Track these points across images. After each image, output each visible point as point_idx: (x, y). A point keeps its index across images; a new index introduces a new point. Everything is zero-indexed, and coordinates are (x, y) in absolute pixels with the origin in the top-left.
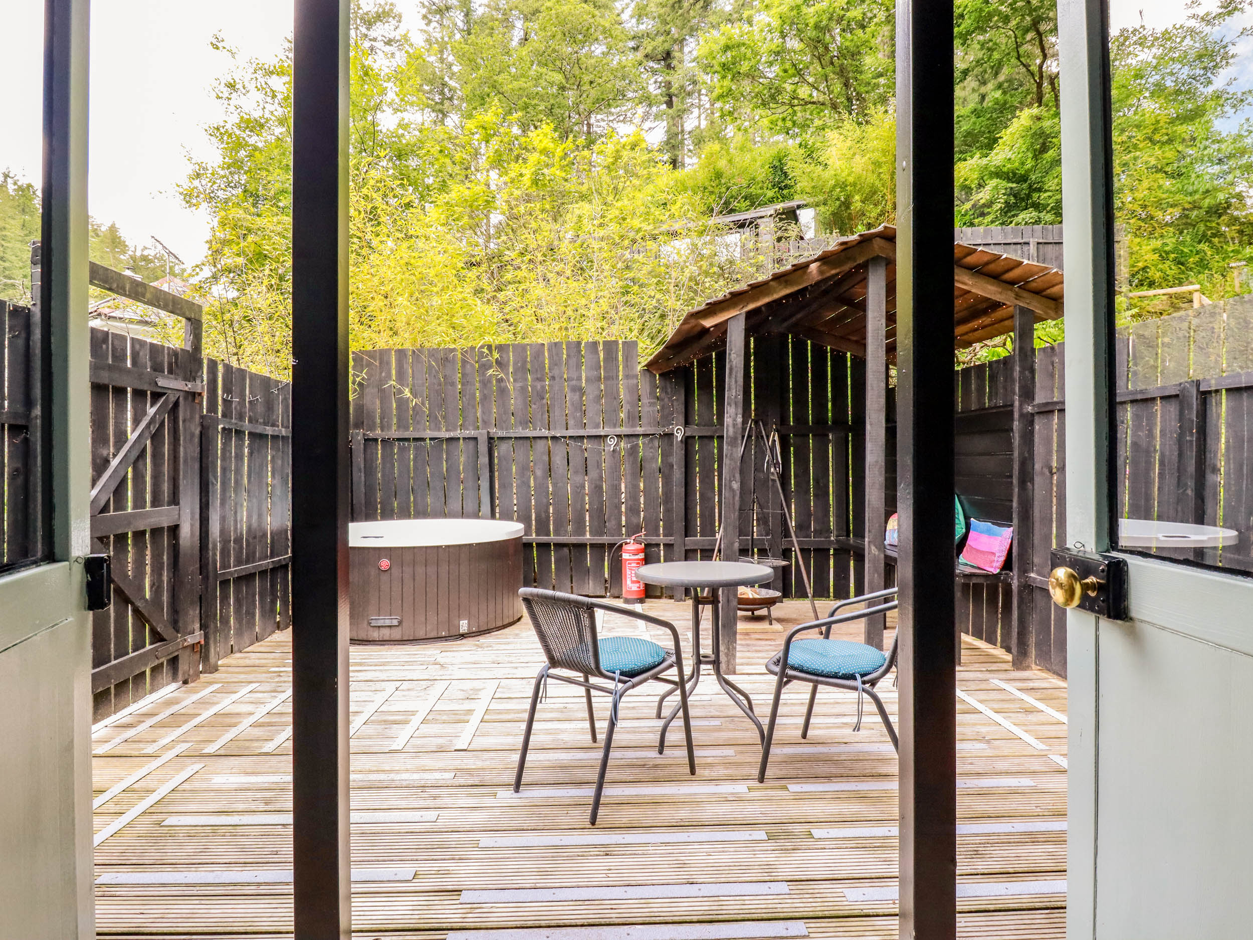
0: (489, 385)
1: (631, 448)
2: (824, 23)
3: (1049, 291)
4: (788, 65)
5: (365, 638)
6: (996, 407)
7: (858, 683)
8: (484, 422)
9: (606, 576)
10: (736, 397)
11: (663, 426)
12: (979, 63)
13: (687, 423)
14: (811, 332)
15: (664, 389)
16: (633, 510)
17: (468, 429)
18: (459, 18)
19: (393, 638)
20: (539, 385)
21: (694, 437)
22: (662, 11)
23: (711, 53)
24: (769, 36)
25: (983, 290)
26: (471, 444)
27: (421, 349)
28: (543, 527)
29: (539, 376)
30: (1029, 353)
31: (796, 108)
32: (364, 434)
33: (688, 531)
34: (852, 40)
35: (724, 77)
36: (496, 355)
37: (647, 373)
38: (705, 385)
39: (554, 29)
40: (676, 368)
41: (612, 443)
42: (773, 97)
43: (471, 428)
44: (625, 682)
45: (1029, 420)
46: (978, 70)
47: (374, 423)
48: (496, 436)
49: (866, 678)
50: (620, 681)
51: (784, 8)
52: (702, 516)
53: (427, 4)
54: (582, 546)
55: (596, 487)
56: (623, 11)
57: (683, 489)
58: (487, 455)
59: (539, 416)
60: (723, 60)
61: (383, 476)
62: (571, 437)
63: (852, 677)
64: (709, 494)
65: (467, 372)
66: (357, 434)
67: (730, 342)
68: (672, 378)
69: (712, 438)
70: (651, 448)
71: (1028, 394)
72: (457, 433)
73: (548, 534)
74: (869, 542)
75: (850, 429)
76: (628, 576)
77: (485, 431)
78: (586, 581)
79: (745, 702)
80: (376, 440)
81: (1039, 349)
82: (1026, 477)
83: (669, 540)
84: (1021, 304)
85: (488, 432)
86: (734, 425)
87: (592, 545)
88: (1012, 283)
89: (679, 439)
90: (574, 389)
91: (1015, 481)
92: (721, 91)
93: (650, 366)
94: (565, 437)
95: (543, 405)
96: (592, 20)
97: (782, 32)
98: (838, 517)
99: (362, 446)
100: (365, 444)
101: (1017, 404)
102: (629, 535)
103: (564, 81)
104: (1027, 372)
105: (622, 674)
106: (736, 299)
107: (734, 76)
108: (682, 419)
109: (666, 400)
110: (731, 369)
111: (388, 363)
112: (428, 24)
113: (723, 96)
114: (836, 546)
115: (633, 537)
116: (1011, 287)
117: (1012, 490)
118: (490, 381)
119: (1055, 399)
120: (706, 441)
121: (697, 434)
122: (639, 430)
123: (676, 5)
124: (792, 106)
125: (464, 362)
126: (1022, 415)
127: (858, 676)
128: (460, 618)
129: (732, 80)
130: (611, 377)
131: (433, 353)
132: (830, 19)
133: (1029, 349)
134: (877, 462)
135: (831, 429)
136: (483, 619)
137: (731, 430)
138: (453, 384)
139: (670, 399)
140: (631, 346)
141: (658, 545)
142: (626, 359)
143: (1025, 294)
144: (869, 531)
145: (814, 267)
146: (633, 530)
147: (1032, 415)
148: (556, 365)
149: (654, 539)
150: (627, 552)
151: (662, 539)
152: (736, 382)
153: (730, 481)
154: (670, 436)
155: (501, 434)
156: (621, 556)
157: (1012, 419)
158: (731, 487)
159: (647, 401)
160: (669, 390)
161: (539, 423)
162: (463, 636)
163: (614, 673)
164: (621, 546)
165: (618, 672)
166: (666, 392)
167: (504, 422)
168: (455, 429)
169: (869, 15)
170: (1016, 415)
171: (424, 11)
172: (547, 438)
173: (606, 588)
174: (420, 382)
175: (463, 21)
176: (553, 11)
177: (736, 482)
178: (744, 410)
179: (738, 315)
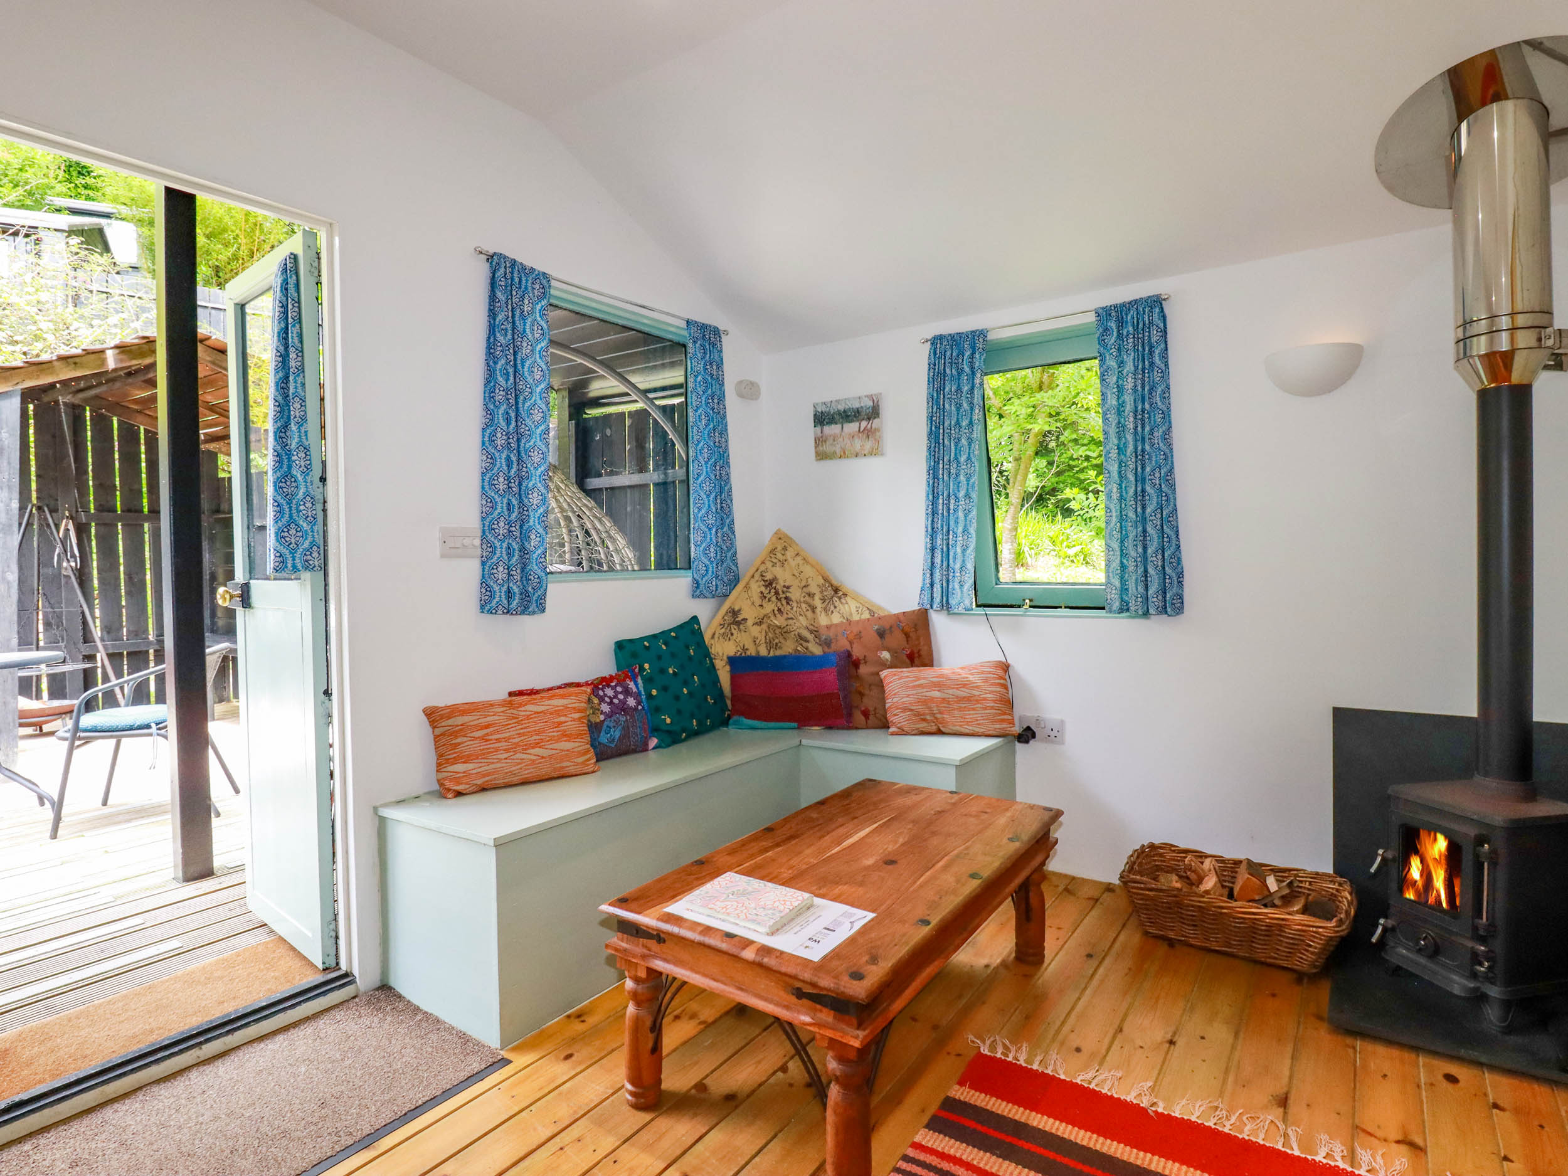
10: (9, 480)
49: (160, 726)
127: (153, 725)
145: (110, 353)
152: (9, 463)
158: (5, 579)
177: (12, 573)
178: (21, 493)
179: (10, 391)
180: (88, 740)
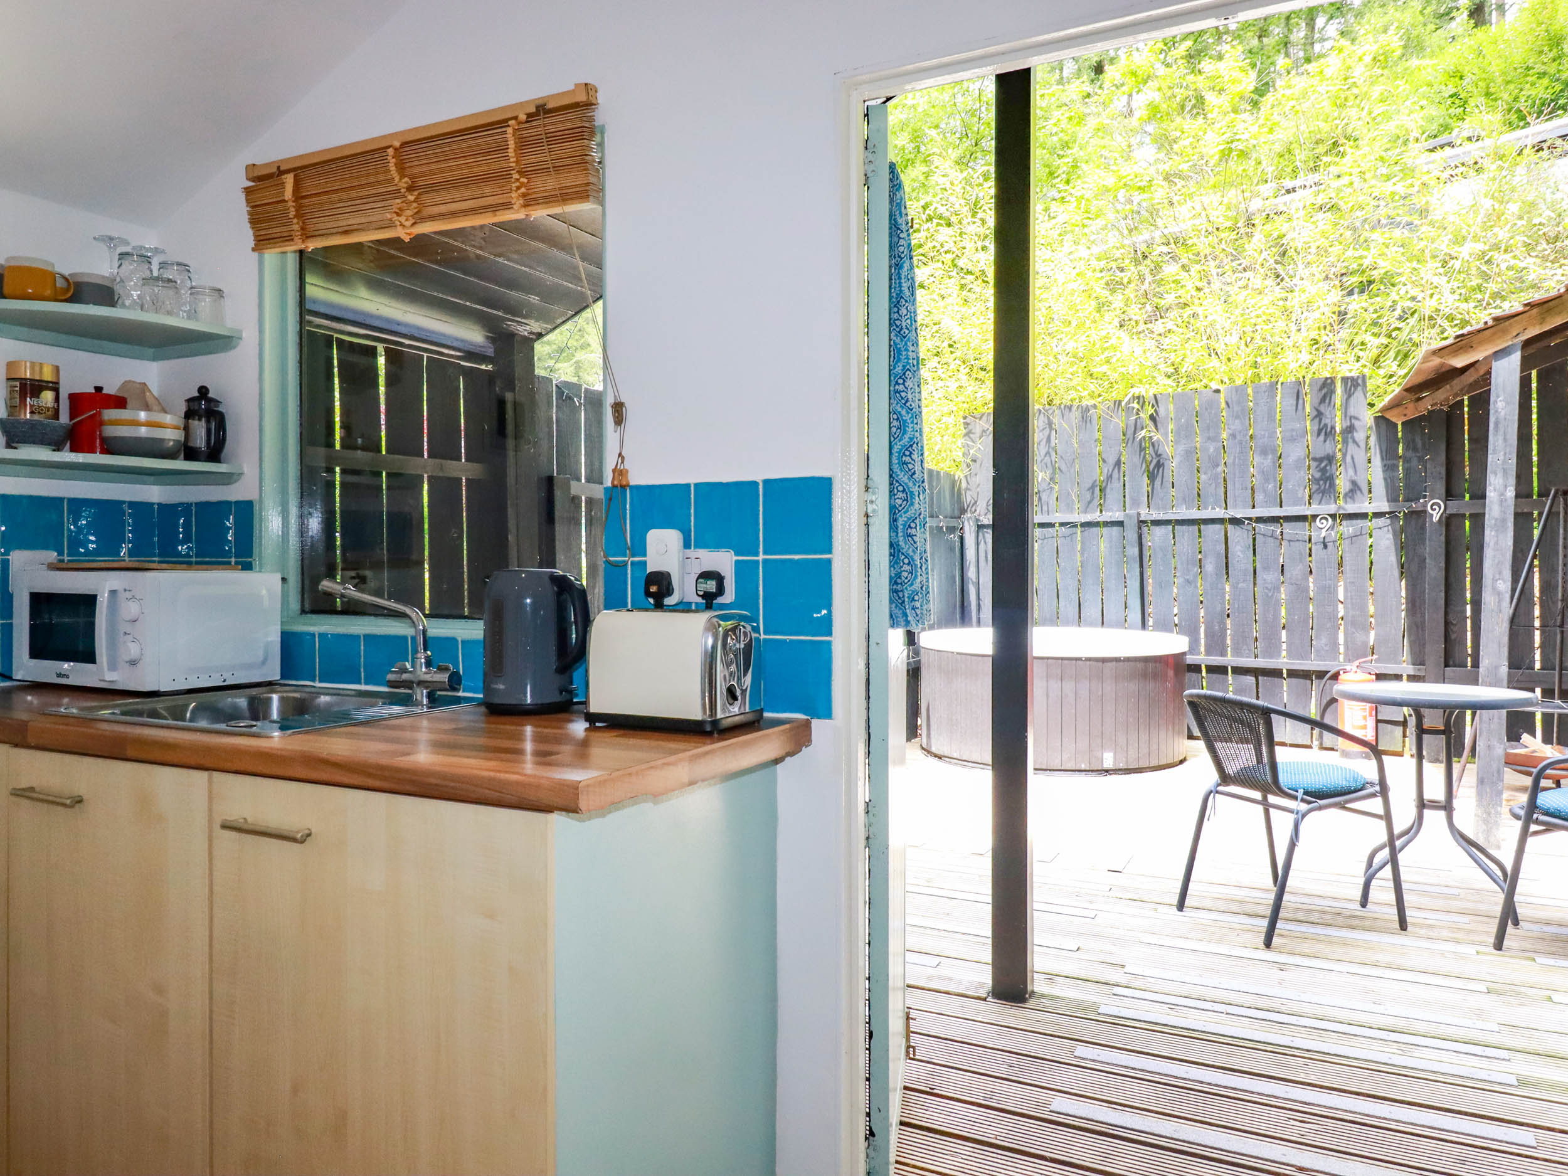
1: (1356, 534)
8: (1135, 501)
10: (1504, 462)
11: (1410, 500)
13: (1448, 495)
15: (1410, 445)
16: (1357, 623)
17: (1110, 510)
20: (1210, 448)
21: (1462, 516)
26: (1115, 530)
28: (1216, 644)
29: (1211, 434)
33: (1449, 660)
36: (1150, 410)
37: (1382, 422)
40: (1430, 412)
41: (1323, 526)
43: (1115, 508)
44: (1309, 803)
48: (1148, 519)
50: (1303, 800)
54: (1276, 672)
55: (1298, 590)
57: (1442, 593)
58: (1137, 545)
59: (1210, 491)
62: (1259, 520)
65: (1111, 435)
67: (1496, 385)
68: (1424, 428)
70: (1388, 532)
72: (1096, 516)
73: (1223, 654)
77: (1134, 513)
79: (1499, 873)
83: (1416, 668)
85: (1138, 514)
86: (1502, 502)
87: (1291, 672)
89: (1436, 518)
90: (1266, 452)
93: (1387, 411)
94: (1250, 519)
95: (1216, 477)
99: (975, 534)
102: (1348, 660)
105: (1305, 793)
108: (1441, 488)
109: (1415, 462)
110: (1497, 424)
115: (1356, 663)
118: (1140, 444)
121: (1466, 511)
122: (1368, 507)
125: (1106, 420)
136: (1133, 754)
137: (1496, 508)
139: (1421, 459)
141: (1399, 676)
146: (1357, 652)
148: (1237, 417)
149: (1391, 668)
151: (1405, 666)
152: (1505, 440)
153: (1494, 580)
154: (1420, 514)
155: (1156, 516)
158: (1495, 589)
159: (1382, 463)
160: (1419, 446)
161: (1211, 501)
162: (1107, 771)
163: (1296, 791)
164: (1337, 673)
165: (1301, 791)
166: (1415, 449)
167: (1162, 500)
168: (1093, 511)
172: (1223, 520)
173: (1313, 733)
177: (1504, 582)
178: (1518, 477)
179: (1508, 347)
180: (1549, 828)
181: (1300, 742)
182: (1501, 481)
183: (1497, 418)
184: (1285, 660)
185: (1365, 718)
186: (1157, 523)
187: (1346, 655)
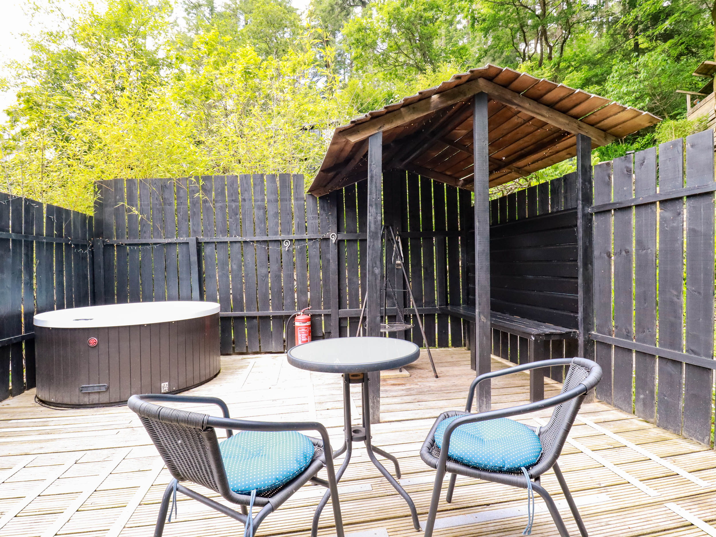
0: (197, 205)
1: (301, 249)
2: (412, 19)
3: (599, 125)
4: (392, 44)
5: (77, 403)
6: (558, 212)
7: (525, 478)
8: (194, 231)
9: (284, 337)
10: (376, 200)
11: (323, 233)
12: (491, 47)
13: (339, 231)
14: (421, 170)
15: (322, 208)
16: (302, 292)
17: (182, 237)
18: (206, 11)
19: (102, 401)
20: (234, 205)
21: (344, 241)
22: (323, 14)
23: (350, 32)
24: (382, 25)
25: (557, 121)
26: (184, 247)
27: (146, 180)
28: (238, 305)
29: (234, 198)
30: (588, 169)
31: (397, 67)
32: (104, 242)
33: (340, 306)
34: (427, 30)
35: (357, 47)
36: (201, 182)
37: (310, 197)
38: (351, 206)
39: (261, 18)
40: (330, 193)
41: (286, 245)
42: (385, 61)
43: (184, 236)
44: (263, 505)
45: (588, 219)
46: (492, 51)
47: (112, 233)
48: (203, 241)
49: (531, 471)
50: (256, 505)
51: (391, 9)
52: (350, 294)
53: (187, 2)
54: (267, 318)
55: (276, 276)
56: (301, 15)
57: (337, 276)
58: (196, 255)
59: (234, 227)
60: (357, 37)
61: (118, 271)
62: (257, 242)
63: (517, 471)
64: (355, 280)
65: (181, 196)
66: (98, 241)
67: (371, 155)
68: (327, 200)
69: (355, 241)
70: (315, 248)
71: (587, 199)
72: (174, 240)
73: (242, 310)
74: (479, 312)
75: (447, 234)
76: (299, 338)
77: (195, 238)
78: (270, 342)
80: (112, 245)
81: (595, 166)
82: (588, 260)
83: (327, 311)
84: (583, 133)
85: (197, 239)
86: (376, 222)
87: (274, 317)
88: (576, 117)
89: (334, 242)
90: (259, 208)
91: (580, 263)
92: (356, 55)
93: (312, 190)
94: (253, 242)
95: (237, 219)
96: (284, 16)
97: (390, 22)
98: (440, 293)
99: (102, 250)
100: (104, 249)
101: (580, 206)
102: (300, 309)
103: (268, 49)
104: (587, 183)
105: (259, 494)
106: (375, 120)
107: (363, 47)
108: (335, 228)
109: (324, 215)
110: (372, 177)
111: (122, 189)
112: (188, 14)
113: (357, 58)
114: (439, 312)
115: (303, 311)
116: (575, 120)
117: (577, 270)
118: (197, 202)
119: (612, 201)
120: (352, 243)
121: (345, 238)
122: (306, 236)
123: (331, 12)
124: (395, 66)
125: (179, 188)
126: (584, 215)
127: (523, 469)
128: (161, 381)
129: (362, 49)
130: (285, 200)
131: (154, 182)
132: (416, 17)
133: (588, 166)
134: (484, 250)
135: (434, 234)
136: (182, 380)
137: (373, 226)
138: (170, 204)
139: (327, 214)
140: (299, 178)
141: (320, 315)
142: (297, 187)
143: (585, 126)
144: (479, 304)
145: (435, 97)
146: (303, 305)
147: (591, 215)
148: (246, 190)
149: (317, 311)
150: (299, 321)
151: (322, 311)
152: (376, 187)
153: (373, 267)
154: (327, 239)
155: (207, 239)
156: (294, 324)
157: (576, 219)
158: (373, 272)
159: (311, 216)
160: (326, 208)
161: (234, 232)
163: (249, 494)
164: (295, 316)
165: (254, 492)
166: (324, 210)
167: (209, 231)
168: (172, 237)
169: (436, 17)
170: (580, 215)
171: (186, 6)
172: (240, 242)
173: (284, 346)
174: (146, 203)
175: (209, 13)
176: (261, 9)
179: (376, 133)
181: (279, 351)
182: (375, 210)
183: (372, 174)
184: (271, 311)
185: (307, 337)
186: (208, 243)
187: (298, 306)
